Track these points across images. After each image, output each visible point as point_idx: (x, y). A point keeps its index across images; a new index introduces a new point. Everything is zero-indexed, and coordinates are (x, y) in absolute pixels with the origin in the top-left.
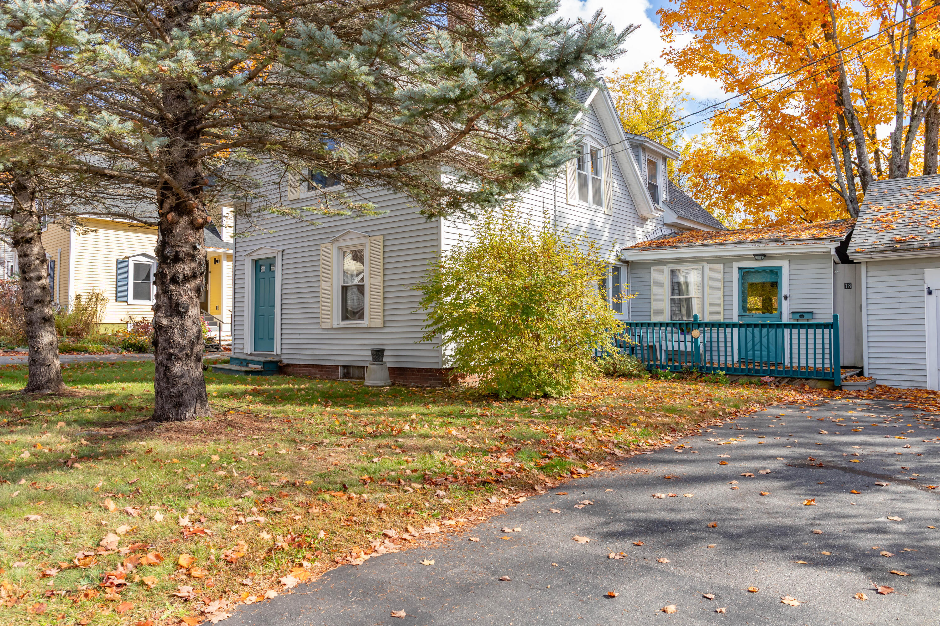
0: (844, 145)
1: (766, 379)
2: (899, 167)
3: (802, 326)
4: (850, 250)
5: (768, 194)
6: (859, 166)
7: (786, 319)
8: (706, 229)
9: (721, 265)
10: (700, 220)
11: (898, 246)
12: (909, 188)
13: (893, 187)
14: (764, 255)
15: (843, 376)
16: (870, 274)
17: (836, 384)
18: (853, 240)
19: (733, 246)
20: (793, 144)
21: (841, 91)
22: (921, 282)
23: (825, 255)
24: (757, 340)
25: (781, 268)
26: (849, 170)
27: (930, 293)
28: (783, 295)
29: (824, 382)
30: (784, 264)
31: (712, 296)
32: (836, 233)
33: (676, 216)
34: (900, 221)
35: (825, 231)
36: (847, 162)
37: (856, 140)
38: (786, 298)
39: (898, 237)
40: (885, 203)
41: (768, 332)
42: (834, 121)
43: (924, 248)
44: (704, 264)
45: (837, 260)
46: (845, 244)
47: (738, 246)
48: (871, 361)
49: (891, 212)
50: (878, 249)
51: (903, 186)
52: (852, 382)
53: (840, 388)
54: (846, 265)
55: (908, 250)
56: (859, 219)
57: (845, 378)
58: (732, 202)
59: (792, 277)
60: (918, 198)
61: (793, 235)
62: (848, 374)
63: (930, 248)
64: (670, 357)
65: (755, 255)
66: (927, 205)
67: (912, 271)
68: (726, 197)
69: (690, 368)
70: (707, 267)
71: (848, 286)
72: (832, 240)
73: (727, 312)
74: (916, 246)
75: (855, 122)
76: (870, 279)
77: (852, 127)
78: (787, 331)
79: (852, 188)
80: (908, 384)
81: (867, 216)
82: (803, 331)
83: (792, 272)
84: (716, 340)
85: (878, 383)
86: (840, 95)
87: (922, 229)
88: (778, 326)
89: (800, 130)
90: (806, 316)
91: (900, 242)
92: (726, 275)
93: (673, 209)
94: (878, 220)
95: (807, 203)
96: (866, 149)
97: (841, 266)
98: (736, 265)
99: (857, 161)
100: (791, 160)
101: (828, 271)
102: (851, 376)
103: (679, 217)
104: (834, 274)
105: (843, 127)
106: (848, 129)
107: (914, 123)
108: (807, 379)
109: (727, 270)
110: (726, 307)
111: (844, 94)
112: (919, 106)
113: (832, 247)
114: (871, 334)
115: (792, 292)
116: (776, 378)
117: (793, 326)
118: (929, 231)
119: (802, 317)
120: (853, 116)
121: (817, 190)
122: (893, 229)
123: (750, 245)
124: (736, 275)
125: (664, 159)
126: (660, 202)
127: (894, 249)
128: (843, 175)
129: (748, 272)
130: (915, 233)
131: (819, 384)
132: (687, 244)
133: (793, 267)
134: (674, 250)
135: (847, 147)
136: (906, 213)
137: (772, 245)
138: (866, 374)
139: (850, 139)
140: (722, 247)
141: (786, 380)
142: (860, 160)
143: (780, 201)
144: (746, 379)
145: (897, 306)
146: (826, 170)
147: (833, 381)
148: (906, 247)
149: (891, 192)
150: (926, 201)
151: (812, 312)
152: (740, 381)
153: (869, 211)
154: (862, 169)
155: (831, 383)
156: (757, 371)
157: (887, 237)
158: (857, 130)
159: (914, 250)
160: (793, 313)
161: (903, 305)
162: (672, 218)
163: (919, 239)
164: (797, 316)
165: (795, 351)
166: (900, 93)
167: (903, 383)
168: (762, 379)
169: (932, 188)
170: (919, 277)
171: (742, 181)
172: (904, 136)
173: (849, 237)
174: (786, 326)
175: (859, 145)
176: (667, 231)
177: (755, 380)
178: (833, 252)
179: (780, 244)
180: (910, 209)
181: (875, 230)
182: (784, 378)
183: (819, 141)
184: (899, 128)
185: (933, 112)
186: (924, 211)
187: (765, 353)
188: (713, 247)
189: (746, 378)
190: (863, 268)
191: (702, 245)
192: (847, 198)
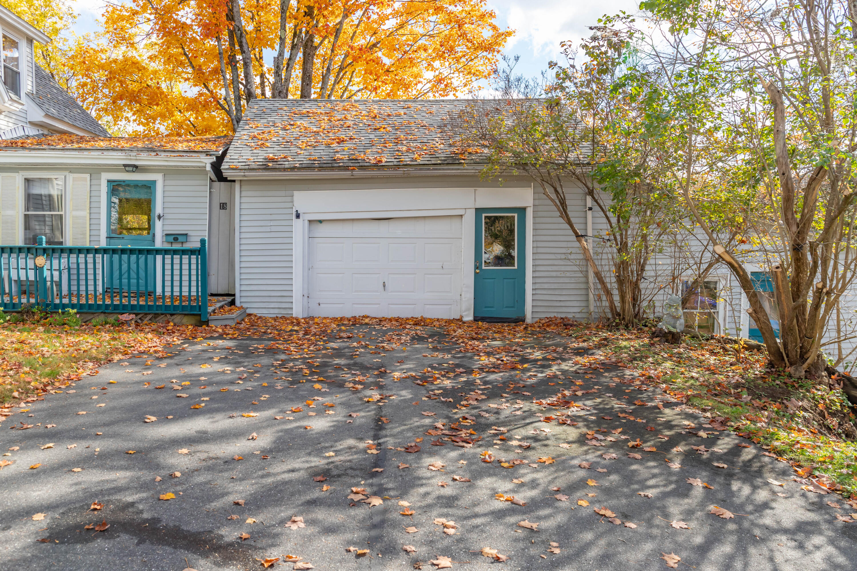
0: (232, 62)
1: (125, 317)
2: (280, 92)
3: (175, 252)
4: (224, 166)
5: (157, 105)
6: (245, 86)
7: (159, 244)
8: (81, 134)
9: (88, 176)
10: (78, 124)
11: (270, 164)
12: (285, 108)
13: (271, 106)
14: (136, 167)
15: (210, 309)
16: (244, 194)
17: (203, 319)
18: (228, 155)
19: (99, 153)
20: (185, 54)
21: (232, 6)
22: (289, 205)
23: (201, 171)
24: (125, 267)
25: (154, 182)
26: (236, 89)
27: (298, 216)
28: (157, 214)
29: (191, 317)
30: (158, 177)
31: (76, 213)
32: (214, 148)
33: (43, 114)
34: (275, 139)
35: (204, 145)
36: (235, 81)
37: (244, 59)
38: (159, 217)
39: (271, 155)
40: (263, 121)
41: (138, 259)
42: (225, 36)
43: (293, 169)
44: (67, 173)
45: (214, 177)
46: (220, 159)
47: (106, 153)
48: (243, 288)
49: (267, 130)
50: (251, 167)
51: (280, 107)
52: (220, 316)
53: (207, 323)
54: (222, 183)
55: (279, 170)
56: (237, 134)
57: (214, 311)
58: (121, 109)
59: (167, 194)
60: (292, 120)
61: (169, 146)
62: (219, 305)
63: (299, 169)
64: (24, 288)
65: (125, 166)
66: (299, 126)
67: (283, 193)
68: (114, 102)
69: (32, 306)
70: (71, 177)
71: (223, 206)
72: (208, 153)
73: (93, 233)
74: (287, 166)
75: (244, 40)
76: (244, 200)
77: (241, 46)
78: (159, 258)
79: (239, 108)
80: (276, 311)
81: (245, 132)
82: (177, 258)
83: (167, 188)
84: (75, 266)
85: (249, 311)
86: (231, 10)
87: (294, 149)
88: (149, 252)
89: (193, 40)
90: (181, 239)
91: (272, 160)
92: (93, 188)
93: (40, 106)
94: (255, 137)
95: (196, 118)
96: (253, 72)
97: (217, 184)
98: (106, 176)
99: (244, 82)
100: (183, 72)
101: (203, 188)
102: (222, 307)
103: (47, 115)
104: (210, 192)
105: (232, 44)
106: (237, 47)
107: (294, 51)
108: (172, 315)
109: (94, 182)
110: (93, 227)
111: (235, 10)
112: (299, 36)
113: (207, 162)
114: (243, 259)
115: (167, 211)
116: (137, 315)
117: (166, 252)
118: (299, 151)
119: (176, 239)
120: (241, 34)
121: (206, 106)
122: (267, 147)
123: (119, 153)
124: (104, 188)
125: (30, 41)
126: (23, 94)
127: (266, 168)
128: (231, 93)
129: (118, 185)
130: (287, 153)
131: (186, 320)
132: (45, 147)
133: (168, 182)
134: (26, 153)
135: (235, 65)
136: (281, 132)
137: (144, 155)
138: (238, 303)
139: (239, 57)
140: (86, 153)
141: (150, 317)
142: (247, 81)
143: (172, 114)
144: (101, 318)
145: (268, 229)
146: (215, 86)
147: (200, 315)
148: (278, 166)
149: (268, 111)
150: (298, 123)
151: (186, 234)
152: (94, 322)
153: (247, 127)
154: (248, 89)
155: (198, 318)
156: (116, 307)
157: (262, 155)
158: (245, 48)
159: (285, 170)
160: (167, 235)
161: (273, 229)
162: (38, 116)
163: (290, 159)
164: (171, 239)
165: (168, 278)
166: (284, 20)
167: (272, 311)
168: (120, 317)
169: (304, 111)
170: (289, 199)
171: (134, 87)
172: (285, 62)
173: (225, 153)
174: (158, 251)
175: (246, 65)
176: (32, 131)
177: (111, 319)
178: (209, 168)
179: (153, 154)
180: (284, 129)
181: (251, 147)
182: (146, 314)
183: (209, 54)
184: (281, 54)
185: (309, 44)
186: (296, 132)
187: (133, 281)
188: (76, 153)
189: (103, 315)
190: (237, 186)
191: (63, 149)
192: (233, 117)
